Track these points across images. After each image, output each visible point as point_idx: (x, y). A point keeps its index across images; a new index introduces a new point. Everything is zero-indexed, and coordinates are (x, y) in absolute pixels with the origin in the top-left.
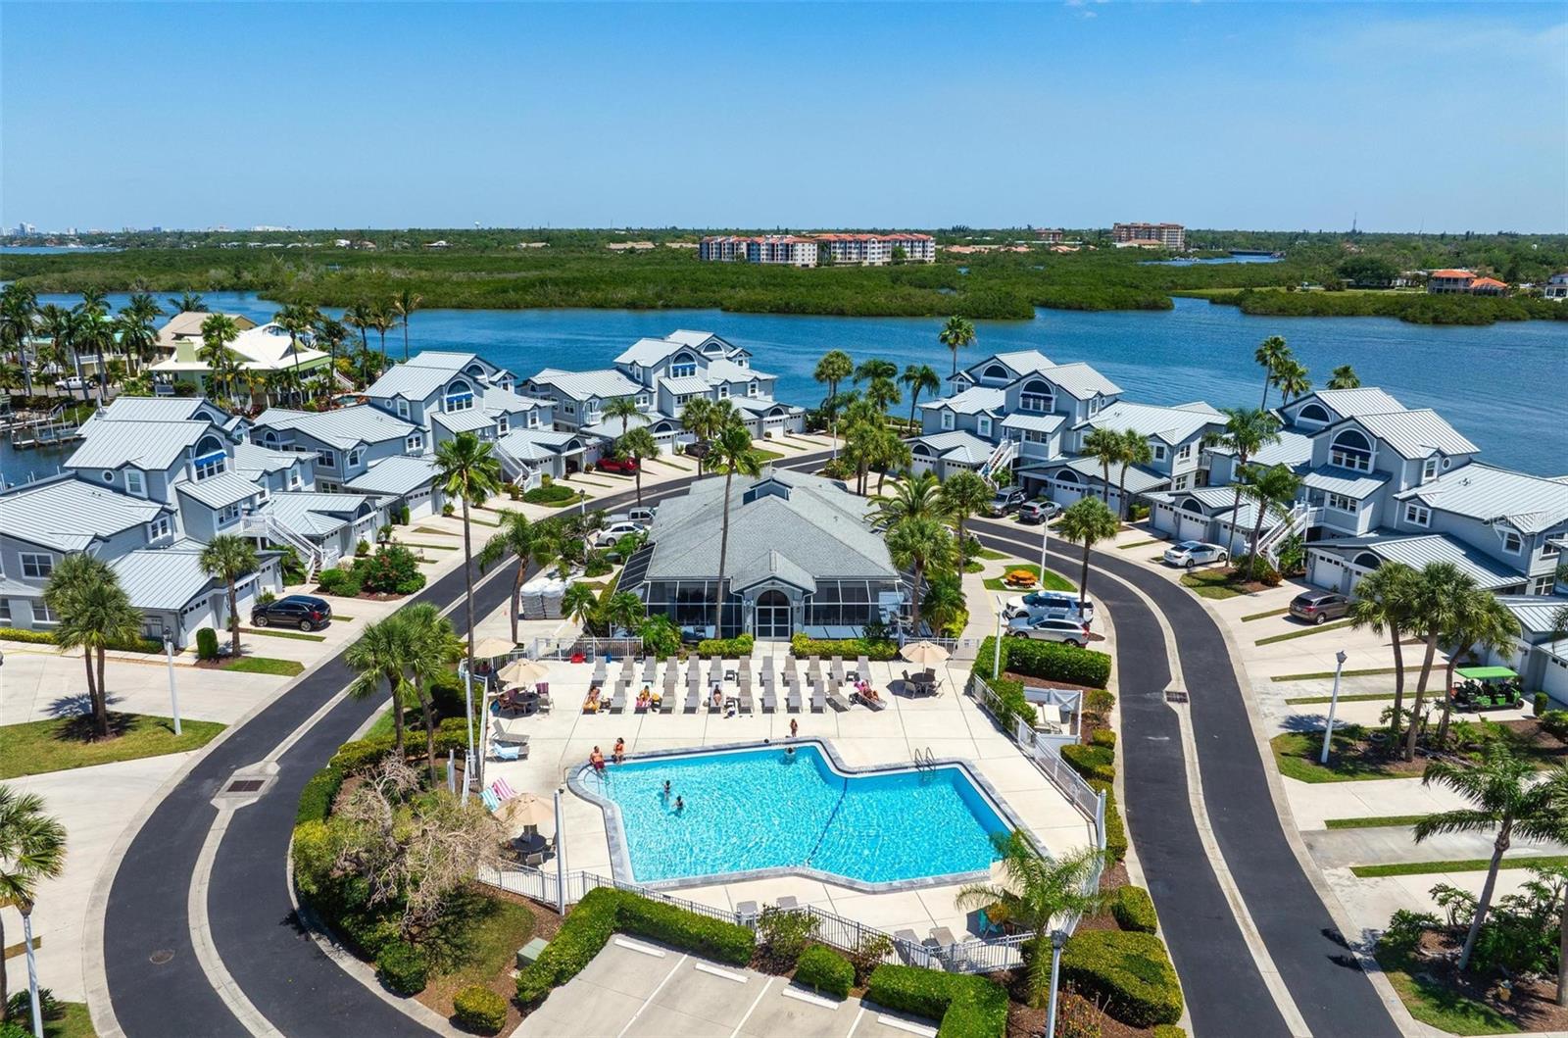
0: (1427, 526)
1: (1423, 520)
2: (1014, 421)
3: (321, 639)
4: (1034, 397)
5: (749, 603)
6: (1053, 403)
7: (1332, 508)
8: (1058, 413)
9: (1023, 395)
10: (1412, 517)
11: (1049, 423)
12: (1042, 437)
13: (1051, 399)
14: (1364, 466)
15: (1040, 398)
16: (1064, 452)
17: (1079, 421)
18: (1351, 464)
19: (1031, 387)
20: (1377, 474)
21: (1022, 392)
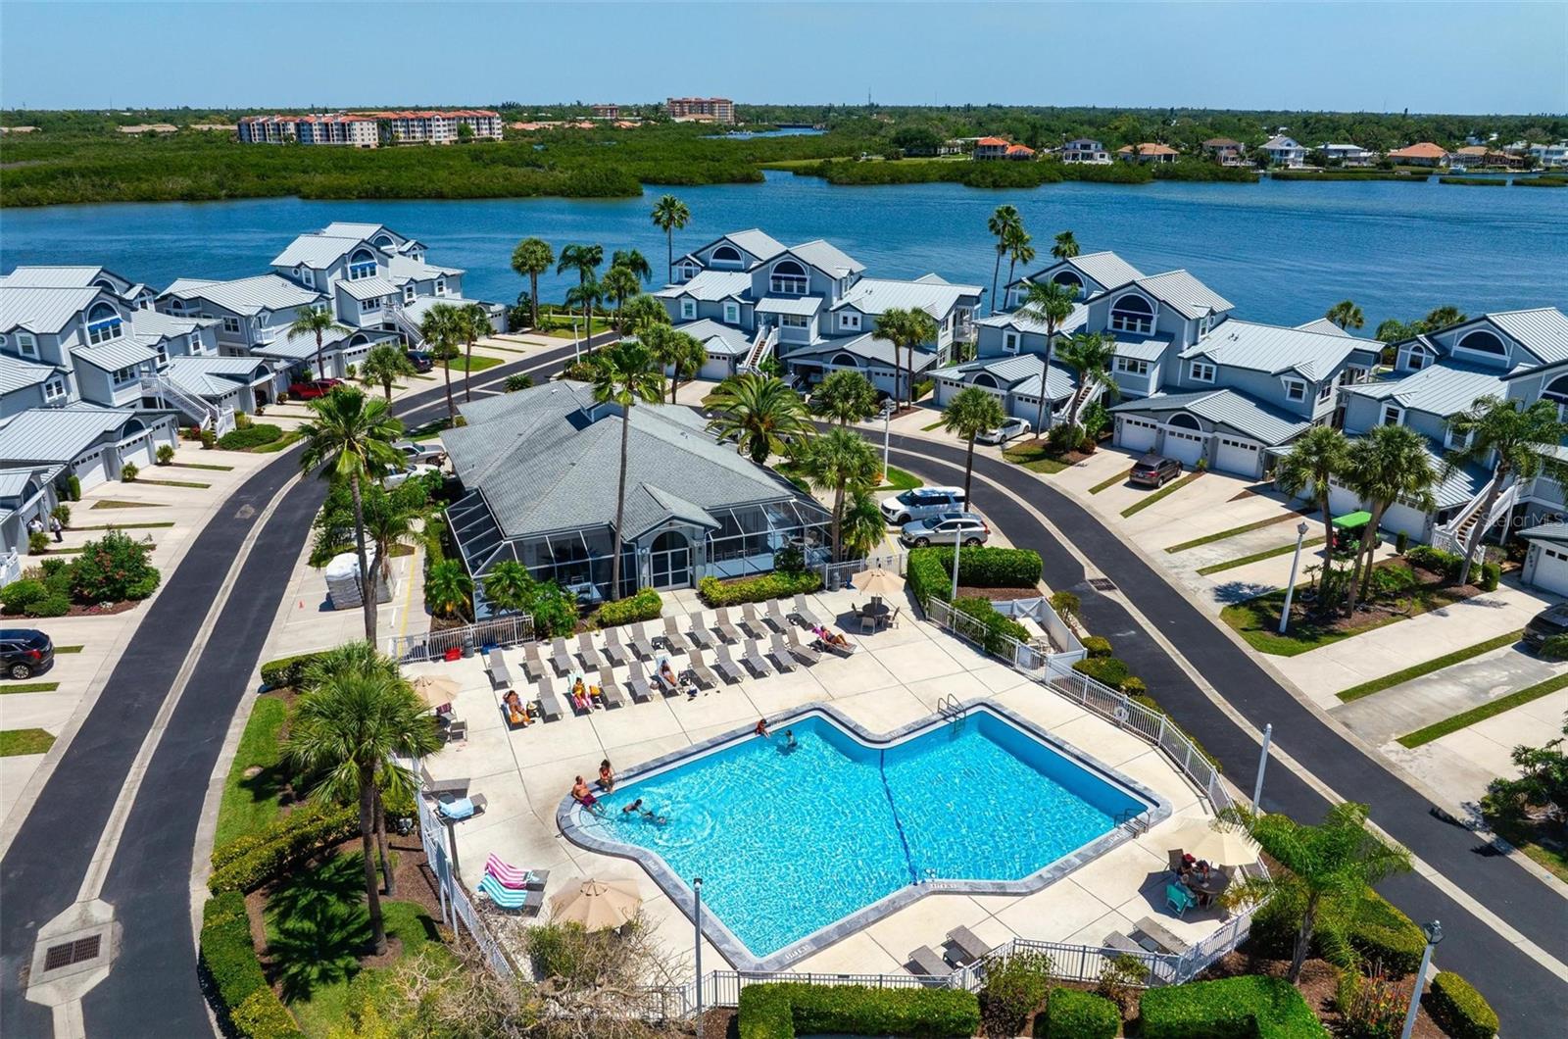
0: (1213, 381)
1: (1208, 376)
2: (767, 305)
3: (52, 687)
4: (786, 279)
5: (645, 551)
6: (807, 284)
7: (1122, 372)
8: (813, 294)
9: (773, 278)
10: (1197, 374)
11: (808, 306)
12: (803, 321)
13: (805, 280)
14: (1146, 329)
15: (792, 279)
16: (822, 335)
17: (836, 303)
18: (1132, 327)
19: (782, 268)
20: (1160, 336)
21: (772, 274)
